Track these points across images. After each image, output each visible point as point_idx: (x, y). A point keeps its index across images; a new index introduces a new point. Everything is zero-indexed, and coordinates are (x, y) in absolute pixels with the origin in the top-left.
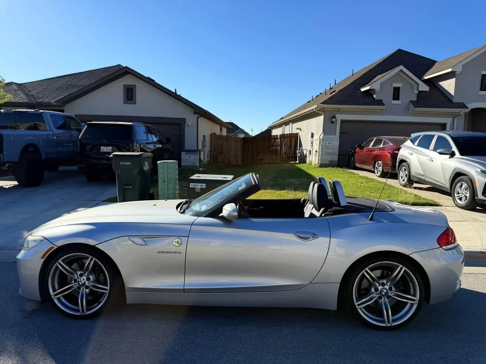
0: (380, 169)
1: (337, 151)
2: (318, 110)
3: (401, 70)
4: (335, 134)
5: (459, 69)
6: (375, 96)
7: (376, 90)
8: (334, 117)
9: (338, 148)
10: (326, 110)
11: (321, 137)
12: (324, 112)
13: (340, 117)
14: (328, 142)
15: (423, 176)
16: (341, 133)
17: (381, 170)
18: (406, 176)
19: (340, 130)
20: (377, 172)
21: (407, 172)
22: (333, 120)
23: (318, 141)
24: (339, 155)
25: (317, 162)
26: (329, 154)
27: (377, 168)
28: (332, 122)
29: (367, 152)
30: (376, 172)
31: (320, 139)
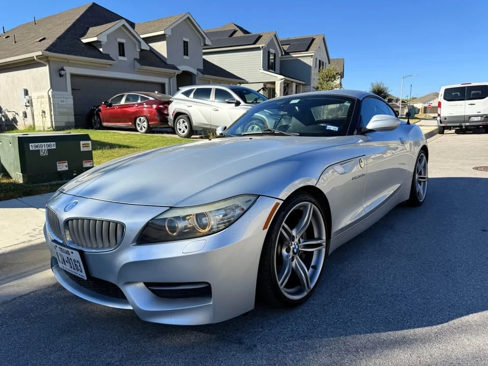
0: (145, 124)
1: (72, 111)
2: (39, 59)
3: (124, 25)
4: (67, 91)
5: (169, 33)
6: (101, 50)
7: (102, 43)
8: (62, 69)
9: (73, 106)
10: (49, 59)
11: (50, 94)
12: (48, 61)
13: (69, 70)
14: (60, 100)
15: (208, 125)
16: (73, 89)
17: (146, 126)
18: (186, 127)
19: (72, 86)
20: (141, 129)
21: (186, 124)
22: (63, 72)
23: (47, 100)
24: (75, 115)
25: (50, 125)
26: (62, 114)
27: (139, 124)
28: (61, 76)
29: (119, 109)
30: (139, 129)
31: (49, 96)
